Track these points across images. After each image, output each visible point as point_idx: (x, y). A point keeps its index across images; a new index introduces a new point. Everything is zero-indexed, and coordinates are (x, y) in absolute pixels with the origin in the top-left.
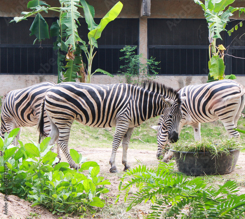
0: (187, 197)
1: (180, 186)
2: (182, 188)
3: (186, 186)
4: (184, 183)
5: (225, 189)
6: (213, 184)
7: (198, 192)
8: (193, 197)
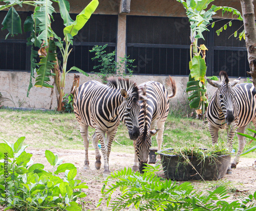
0: (175, 203)
1: (168, 191)
2: (170, 193)
3: (175, 191)
4: (173, 188)
5: (215, 195)
6: (201, 189)
7: (187, 198)
8: (181, 203)
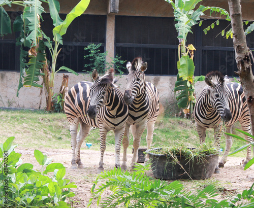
0: (164, 202)
1: (158, 191)
2: (159, 193)
3: (164, 191)
4: (162, 188)
5: (204, 194)
6: (190, 188)
7: (176, 197)
8: (170, 203)
